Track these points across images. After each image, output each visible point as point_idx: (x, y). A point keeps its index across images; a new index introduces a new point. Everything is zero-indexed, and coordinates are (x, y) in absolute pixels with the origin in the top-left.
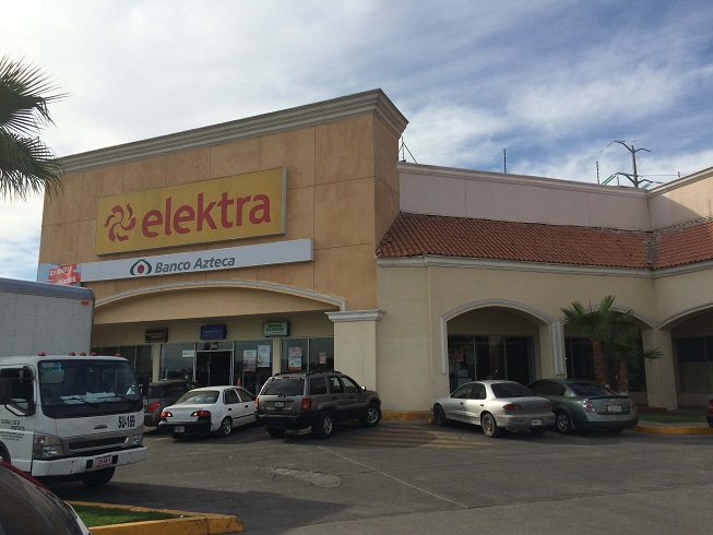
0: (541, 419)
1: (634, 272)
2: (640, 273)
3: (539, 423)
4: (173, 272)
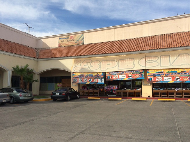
0: (6, 100)
1: (33, 59)
2: (35, 59)
3: (5, 101)
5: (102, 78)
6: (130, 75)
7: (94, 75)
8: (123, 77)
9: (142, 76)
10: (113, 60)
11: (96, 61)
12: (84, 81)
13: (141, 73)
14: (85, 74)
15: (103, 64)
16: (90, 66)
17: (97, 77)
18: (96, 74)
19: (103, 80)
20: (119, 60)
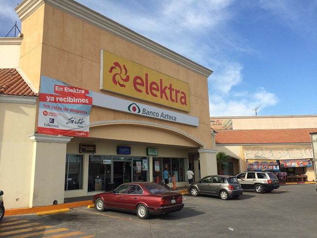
4: (151, 116)
5: (276, 165)
6: (300, 163)
7: (269, 162)
8: (295, 165)
9: (310, 163)
10: (282, 149)
11: (266, 149)
12: (260, 168)
13: (309, 161)
14: (260, 162)
15: (274, 152)
16: (262, 154)
17: (272, 164)
18: (271, 161)
19: (278, 167)
20: (288, 149)
